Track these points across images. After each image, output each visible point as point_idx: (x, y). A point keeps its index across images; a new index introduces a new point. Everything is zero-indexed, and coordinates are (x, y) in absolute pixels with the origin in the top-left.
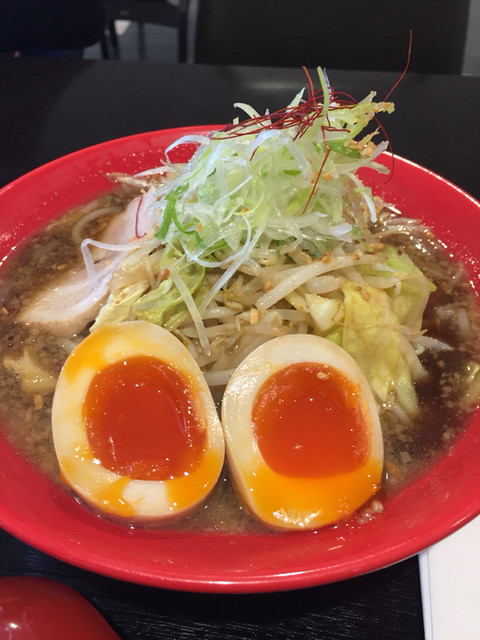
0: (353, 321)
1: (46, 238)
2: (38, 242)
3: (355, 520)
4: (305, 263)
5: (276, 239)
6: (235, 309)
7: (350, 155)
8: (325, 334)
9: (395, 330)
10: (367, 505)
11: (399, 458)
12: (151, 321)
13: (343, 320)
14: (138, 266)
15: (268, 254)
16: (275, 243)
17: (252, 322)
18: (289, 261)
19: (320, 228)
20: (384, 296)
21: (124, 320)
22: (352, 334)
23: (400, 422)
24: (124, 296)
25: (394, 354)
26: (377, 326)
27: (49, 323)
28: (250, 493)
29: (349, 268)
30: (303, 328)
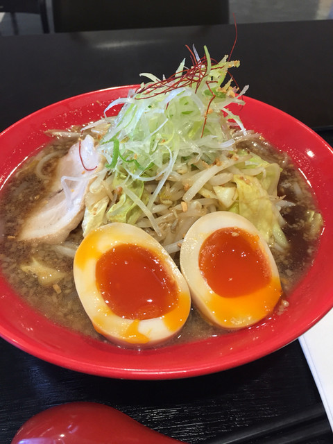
0: (244, 198)
1: (18, 182)
2: (13, 186)
3: (276, 314)
4: (205, 168)
5: (183, 156)
6: (168, 205)
7: (221, 97)
8: (228, 209)
9: (267, 199)
10: (279, 303)
11: (286, 274)
12: (121, 221)
13: (238, 199)
14: (101, 189)
15: (182, 167)
16: (184, 159)
17: (184, 210)
18: (194, 168)
19: (210, 144)
20: (256, 180)
21: (101, 225)
22: (244, 206)
23: (281, 254)
24: (96, 209)
25: (269, 214)
26: (258, 199)
27: (44, 237)
28: (213, 314)
29: (231, 167)
30: (213, 208)
